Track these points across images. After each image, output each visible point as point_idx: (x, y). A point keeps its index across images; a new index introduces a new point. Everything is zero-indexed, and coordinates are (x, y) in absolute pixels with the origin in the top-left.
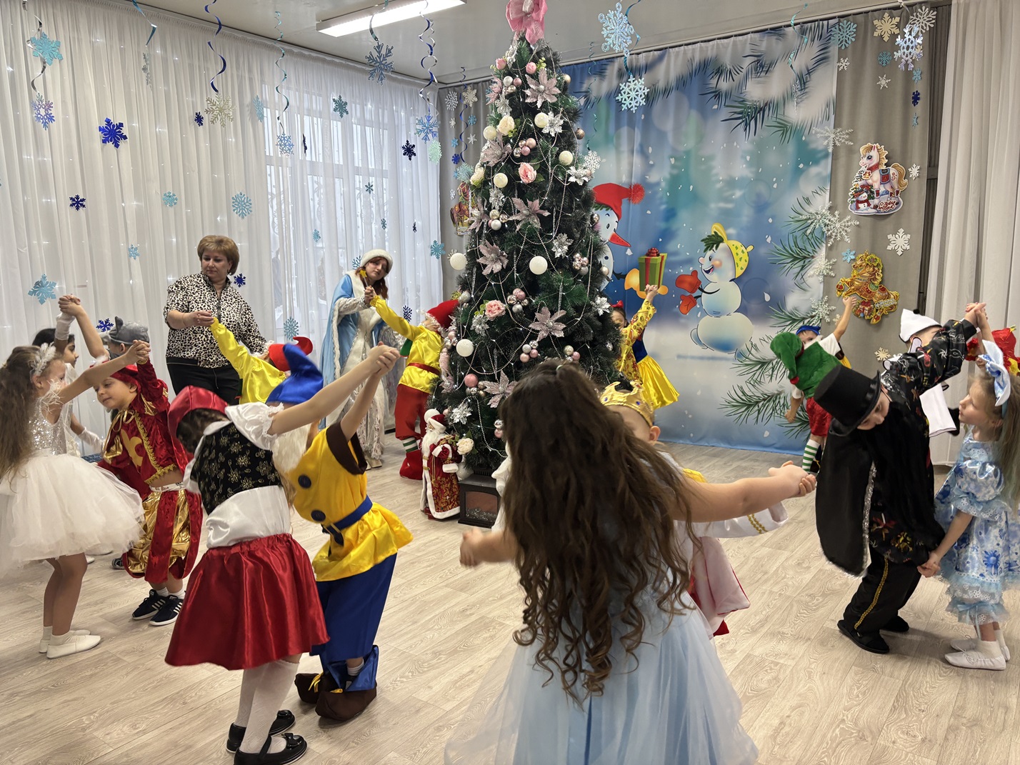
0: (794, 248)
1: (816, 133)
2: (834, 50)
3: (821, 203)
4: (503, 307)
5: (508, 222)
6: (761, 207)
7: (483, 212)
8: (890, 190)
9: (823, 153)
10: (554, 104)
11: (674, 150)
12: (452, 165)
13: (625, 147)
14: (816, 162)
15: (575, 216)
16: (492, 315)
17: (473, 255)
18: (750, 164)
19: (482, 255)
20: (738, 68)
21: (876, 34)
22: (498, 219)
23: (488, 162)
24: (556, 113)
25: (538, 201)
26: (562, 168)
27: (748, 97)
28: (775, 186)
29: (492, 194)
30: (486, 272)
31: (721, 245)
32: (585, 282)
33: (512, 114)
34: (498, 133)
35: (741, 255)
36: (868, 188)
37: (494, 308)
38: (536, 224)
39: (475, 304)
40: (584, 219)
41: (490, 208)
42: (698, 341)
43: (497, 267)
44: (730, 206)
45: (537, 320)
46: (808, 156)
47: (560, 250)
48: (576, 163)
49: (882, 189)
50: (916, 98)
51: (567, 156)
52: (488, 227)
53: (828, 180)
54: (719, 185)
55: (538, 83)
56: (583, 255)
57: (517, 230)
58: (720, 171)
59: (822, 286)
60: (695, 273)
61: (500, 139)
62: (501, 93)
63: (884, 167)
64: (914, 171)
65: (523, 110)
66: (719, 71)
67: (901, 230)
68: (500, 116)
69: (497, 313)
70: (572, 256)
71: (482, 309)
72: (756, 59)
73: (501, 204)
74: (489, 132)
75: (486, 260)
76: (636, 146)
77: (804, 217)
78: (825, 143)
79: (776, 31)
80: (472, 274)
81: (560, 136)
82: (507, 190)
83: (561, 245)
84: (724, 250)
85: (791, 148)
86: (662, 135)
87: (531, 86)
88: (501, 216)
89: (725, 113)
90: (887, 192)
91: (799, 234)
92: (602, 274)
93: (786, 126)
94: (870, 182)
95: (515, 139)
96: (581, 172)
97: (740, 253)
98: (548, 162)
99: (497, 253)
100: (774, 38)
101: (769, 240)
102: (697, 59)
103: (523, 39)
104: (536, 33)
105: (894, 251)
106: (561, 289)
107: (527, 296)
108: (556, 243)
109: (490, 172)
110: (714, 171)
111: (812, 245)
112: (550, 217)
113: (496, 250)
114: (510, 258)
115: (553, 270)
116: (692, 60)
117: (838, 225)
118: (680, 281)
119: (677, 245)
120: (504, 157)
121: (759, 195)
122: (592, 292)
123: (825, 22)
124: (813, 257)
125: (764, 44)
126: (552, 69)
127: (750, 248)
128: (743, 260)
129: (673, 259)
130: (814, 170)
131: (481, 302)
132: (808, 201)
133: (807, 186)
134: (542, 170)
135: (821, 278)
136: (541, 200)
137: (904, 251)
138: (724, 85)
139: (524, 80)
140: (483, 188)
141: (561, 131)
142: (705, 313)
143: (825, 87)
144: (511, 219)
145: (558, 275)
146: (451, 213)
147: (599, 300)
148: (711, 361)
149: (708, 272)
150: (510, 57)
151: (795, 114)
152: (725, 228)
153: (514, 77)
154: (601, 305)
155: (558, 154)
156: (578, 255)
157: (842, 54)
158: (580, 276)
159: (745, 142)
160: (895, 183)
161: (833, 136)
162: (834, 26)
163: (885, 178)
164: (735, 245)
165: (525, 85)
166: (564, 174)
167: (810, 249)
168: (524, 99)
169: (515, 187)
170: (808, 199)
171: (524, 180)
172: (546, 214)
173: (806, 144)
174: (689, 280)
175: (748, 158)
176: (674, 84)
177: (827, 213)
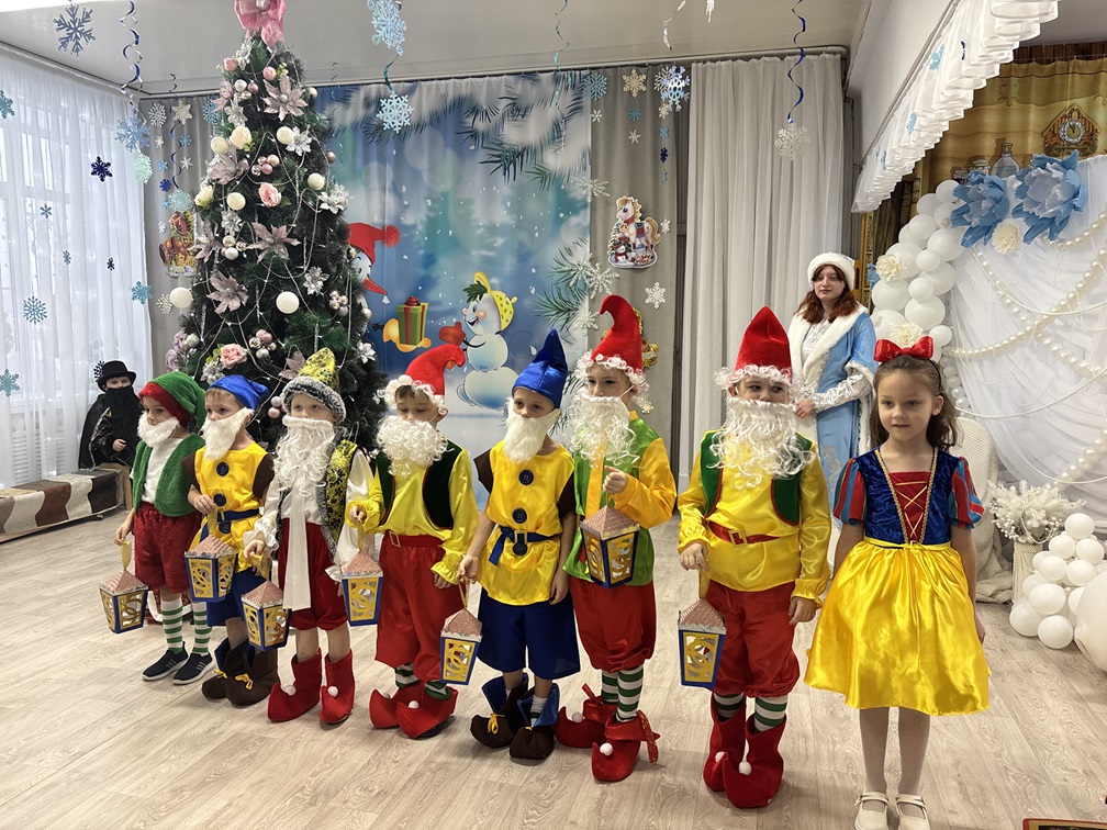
0: (558, 300)
1: (575, 182)
2: (587, 101)
3: (582, 254)
4: (244, 352)
5: (247, 251)
6: (524, 256)
7: (212, 238)
8: (645, 244)
9: (582, 204)
10: (298, 118)
11: (430, 190)
12: (160, 193)
13: (375, 184)
14: (576, 212)
15: (330, 248)
16: (230, 362)
17: (201, 291)
18: (511, 211)
19: (214, 290)
20: (494, 110)
21: (625, 89)
22: (234, 247)
23: (218, 180)
24: (302, 129)
25: (285, 227)
26: (312, 193)
27: (505, 140)
28: (537, 235)
29: (224, 218)
30: (219, 310)
31: (485, 295)
32: (345, 325)
33: (247, 124)
34: (230, 146)
35: (505, 306)
36: (625, 240)
37: (231, 354)
38: (284, 254)
39: (206, 349)
40: (340, 252)
41: (222, 233)
42: (466, 398)
43: (235, 305)
44: (492, 254)
45: (288, 368)
46: (568, 206)
47: (313, 286)
48: (327, 189)
49: (638, 243)
50: (664, 155)
51: (317, 180)
52: (221, 257)
53: (588, 231)
54: (480, 231)
55: (280, 92)
56: (341, 294)
57: (260, 260)
58: (479, 216)
59: (587, 338)
60: (458, 325)
61: (234, 153)
62: (232, 98)
63: (639, 221)
64: (666, 226)
65: (262, 122)
66: (475, 110)
67: (657, 284)
68: (233, 126)
69: (236, 359)
70: (328, 294)
71: (215, 355)
72: (511, 101)
73: (237, 230)
74: (217, 143)
75: (220, 295)
76: (388, 184)
77: (567, 269)
78: (584, 193)
79: (530, 75)
80: (201, 315)
81: (308, 156)
82: (245, 213)
83: (314, 280)
84: (488, 300)
85: (551, 196)
86: (416, 174)
87: (271, 94)
88: (238, 244)
89: (483, 155)
90: (642, 246)
91: (562, 285)
92: (363, 316)
93: (545, 173)
94: (627, 234)
95: (252, 155)
96: (333, 198)
97: (505, 304)
98: (295, 184)
99: (233, 287)
100: (528, 82)
101: (533, 291)
102: (451, 95)
103: (257, 38)
104: (274, 35)
105: (652, 304)
106: (317, 331)
107: (274, 340)
108: (308, 277)
109: (221, 190)
110: (474, 216)
111: (575, 296)
112: (301, 246)
113: (232, 282)
114: (251, 293)
115: (306, 310)
116: (446, 95)
117: (599, 277)
118: (443, 332)
119: (438, 294)
120: (240, 174)
121: (521, 244)
122: (353, 335)
123: (578, 72)
124: (577, 309)
125: (520, 87)
126: (295, 78)
127: (515, 299)
128: (508, 312)
129: (434, 309)
130: (574, 220)
131: (215, 347)
132: (569, 252)
133: (568, 237)
134: (288, 192)
135: (585, 331)
136: (288, 228)
137: (661, 304)
138: (481, 125)
139: (262, 86)
140: (213, 210)
141: (309, 150)
142: (471, 368)
143: (580, 137)
144: (251, 247)
145: (312, 315)
146: (161, 249)
147: (361, 346)
148: (480, 419)
149: (472, 324)
150: (242, 57)
151: (554, 161)
152: (488, 278)
153: (248, 82)
154: (364, 352)
155: (306, 177)
156: (335, 293)
157: (594, 106)
158: (338, 318)
159: (504, 187)
160: (649, 236)
161: (591, 186)
162: (585, 77)
163: (640, 232)
164: (498, 295)
165: (263, 92)
166: (314, 199)
167: (573, 301)
168: (263, 109)
169: (253, 209)
170: (569, 250)
171: (266, 203)
172: (296, 243)
173: (565, 193)
174: (452, 332)
175: (509, 204)
176: (427, 120)
177: (589, 265)
